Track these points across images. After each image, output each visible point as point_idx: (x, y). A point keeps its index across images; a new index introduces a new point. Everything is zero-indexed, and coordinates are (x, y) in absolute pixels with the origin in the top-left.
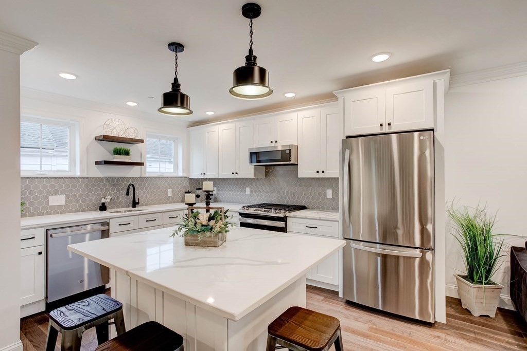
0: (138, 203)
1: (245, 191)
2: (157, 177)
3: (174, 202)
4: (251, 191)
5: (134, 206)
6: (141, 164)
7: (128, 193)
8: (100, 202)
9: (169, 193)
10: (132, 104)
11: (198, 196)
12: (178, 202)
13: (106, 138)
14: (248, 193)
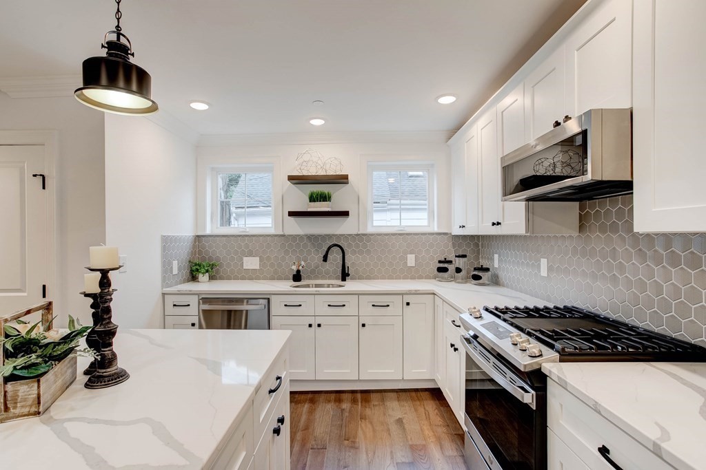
0: (348, 275)
1: (539, 267)
2: (393, 234)
3: (420, 277)
4: (550, 269)
5: (344, 279)
6: (346, 214)
7: (325, 259)
8: (295, 268)
9: (411, 260)
10: (317, 122)
11: (458, 270)
12: (428, 277)
13: (293, 179)
14: (544, 273)
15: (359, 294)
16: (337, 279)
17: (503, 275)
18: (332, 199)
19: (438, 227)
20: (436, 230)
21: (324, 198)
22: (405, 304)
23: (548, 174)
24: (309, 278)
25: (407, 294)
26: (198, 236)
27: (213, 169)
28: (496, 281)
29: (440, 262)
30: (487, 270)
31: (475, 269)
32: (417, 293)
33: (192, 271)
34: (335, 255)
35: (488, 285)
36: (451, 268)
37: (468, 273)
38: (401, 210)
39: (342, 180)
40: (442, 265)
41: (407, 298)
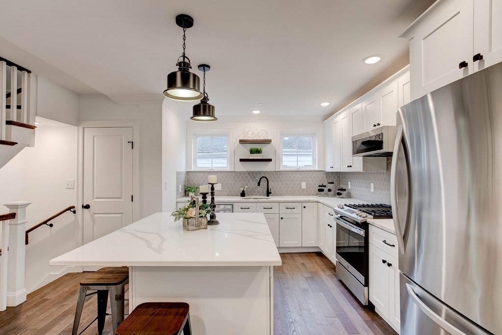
0: (271, 193)
1: (370, 187)
2: (294, 171)
4: (375, 188)
5: (268, 195)
6: (270, 160)
7: (259, 185)
8: (242, 189)
9: (304, 185)
10: (256, 112)
11: (330, 190)
12: (313, 195)
13: (242, 142)
14: (372, 190)
15: (279, 202)
16: (264, 195)
17: (353, 193)
18: (262, 152)
19: (318, 167)
20: (317, 169)
21: (258, 151)
22: (303, 207)
23: (376, 140)
24: (248, 195)
25: (304, 202)
26: (187, 172)
27: (194, 135)
28: (349, 196)
29: (319, 186)
30: (345, 190)
31: (339, 190)
32: (309, 202)
33: (185, 192)
34: (264, 183)
35: (345, 198)
36: (326, 189)
37: (335, 192)
38: (297, 155)
39: (268, 142)
40: (320, 188)
41: (304, 205)
